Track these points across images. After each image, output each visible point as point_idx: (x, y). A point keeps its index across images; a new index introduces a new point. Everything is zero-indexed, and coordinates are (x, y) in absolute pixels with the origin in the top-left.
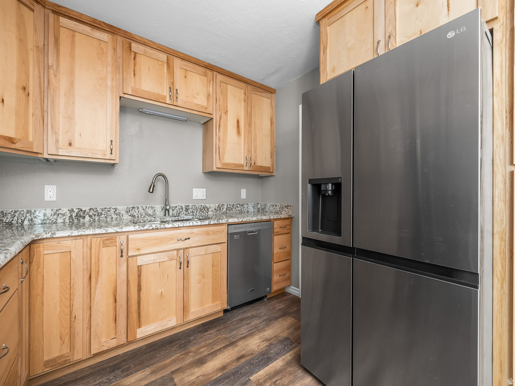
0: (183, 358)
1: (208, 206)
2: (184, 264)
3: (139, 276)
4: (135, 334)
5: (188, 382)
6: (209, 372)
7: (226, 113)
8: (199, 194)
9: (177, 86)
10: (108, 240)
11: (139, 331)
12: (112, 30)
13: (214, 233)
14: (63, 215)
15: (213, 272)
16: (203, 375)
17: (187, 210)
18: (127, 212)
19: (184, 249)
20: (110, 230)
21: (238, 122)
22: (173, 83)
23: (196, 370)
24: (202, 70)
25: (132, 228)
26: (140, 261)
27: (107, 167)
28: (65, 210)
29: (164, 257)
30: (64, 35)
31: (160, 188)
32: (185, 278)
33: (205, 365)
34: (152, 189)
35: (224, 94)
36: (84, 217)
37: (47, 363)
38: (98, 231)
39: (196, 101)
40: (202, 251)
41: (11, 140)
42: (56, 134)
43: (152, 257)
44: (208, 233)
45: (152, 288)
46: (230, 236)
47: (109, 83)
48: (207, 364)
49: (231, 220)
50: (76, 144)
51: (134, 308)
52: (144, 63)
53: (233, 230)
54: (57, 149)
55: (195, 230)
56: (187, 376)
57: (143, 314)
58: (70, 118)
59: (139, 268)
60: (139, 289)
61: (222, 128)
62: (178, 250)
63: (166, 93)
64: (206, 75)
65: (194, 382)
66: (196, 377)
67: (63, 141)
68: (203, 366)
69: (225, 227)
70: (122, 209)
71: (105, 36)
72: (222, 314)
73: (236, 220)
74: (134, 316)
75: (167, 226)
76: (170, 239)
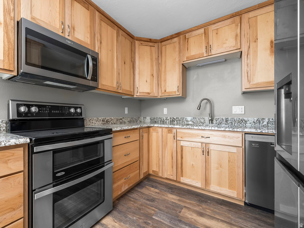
0: (195, 206)
1: (246, 119)
2: (206, 152)
3: (182, 151)
4: (180, 179)
5: (186, 216)
6: (200, 222)
7: (256, 40)
8: (238, 110)
9: (211, 43)
10: (170, 130)
11: (182, 178)
12: (178, 35)
13: (230, 137)
14: (168, 120)
15: (229, 167)
16: (195, 220)
17: (227, 121)
19: (206, 144)
20: (170, 126)
22: (208, 43)
23: (195, 215)
25: (178, 127)
26: (182, 143)
28: (169, 118)
29: (194, 145)
30: (163, 49)
32: (207, 162)
33: (201, 217)
36: (174, 121)
37: (153, 171)
38: (166, 126)
41: (149, 93)
42: (161, 88)
43: (188, 143)
44: (224, 137)
45: (188, 159)
46: (249, 143)
47: (177, 60)
48: (202, 218)
49: (247, 130)
50: (167, 91)
51: (179, 165)
52: (191, 41)
53: (249, 138)
54: (162, 93)
55: (214, 133)
56: (188, 213)
57: (184, 171)
58: (165, 81)
59: (182, 147)
60: (182, 158)
61: (250, 56)
62: (202, 143)
64: (233, 23)
65: (188, 218)
66: (192, 217)
67: (163, 91)
68: (200, 217)
71: (176, 40)
72: (243, 204)
73: (253, 131)
74: (179, 170)
75: (195, 128)
76: (197, 136)
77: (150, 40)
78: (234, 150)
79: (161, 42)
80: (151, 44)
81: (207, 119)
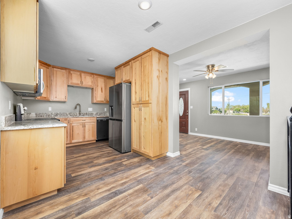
1: (93, 113)
2: (84, 126)
3: (73, 128)
7: (98, 86)
8: (90, 109)
9: (83, 80)
10: (66, 119)
11: (73, 141)
12: (65, 69)
13: (92, 119)
14: (53, 114)
15: (92, 130)
17: (86, 114)
18: (69, 114)
19: (84, 123)
20: (66, 117)
21: (102, 88)
22: (81, 80)
24: (90, 75)
25: (71, 117)
26: (73, 125)
27: (64, 102)
28: (53, 113)
29: (79, 124)
30: (55, 72)
31: (78, 107)
32: (84, 130)
34: (76, 108)
35: (97, 81)
36: (58, 115)
38: (63, 117)
39: (88, 84)
40: (89, 124)
41: (45, 98)
42: (53, 95)
43: (76, 124)
44: (91, 119)
45: (76, 131)
46: (97, 120)
47: (65, 82)
50: (57, 97)
51: (71, 135)
52: (74, 76)
53: (98, 119)
54: (53, 99)
55: (87, 118)
57: (74, 137)
58: (56, 91)
59: (73, 126)
60: (73, 131)
61: (96, 91)
62: (82, 123)
63: (79, 82)
64: (91, 76)
67: (54, 97)
69: (96, 118)
70: (68, 113)
71: (64, 71)
72: (95, 141)
73: (99, 116)
74: (72, 137)
75: (79, 117)
76: (80, 120)
77: (46, 64)
78: (94, 123)
79: (53, 67)
80: (47, 66)
81: (78, 113)
